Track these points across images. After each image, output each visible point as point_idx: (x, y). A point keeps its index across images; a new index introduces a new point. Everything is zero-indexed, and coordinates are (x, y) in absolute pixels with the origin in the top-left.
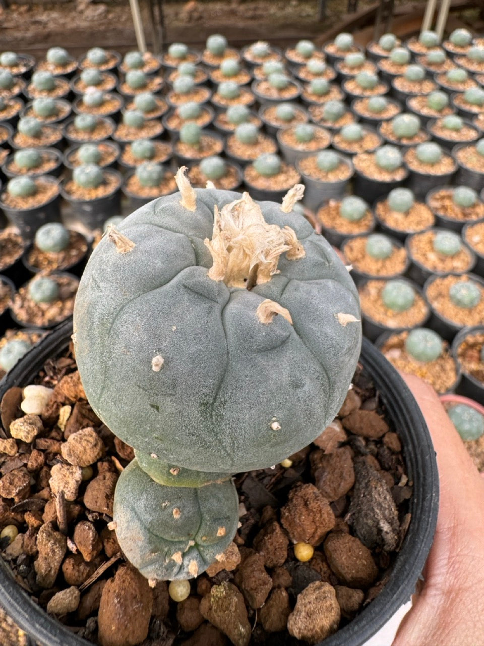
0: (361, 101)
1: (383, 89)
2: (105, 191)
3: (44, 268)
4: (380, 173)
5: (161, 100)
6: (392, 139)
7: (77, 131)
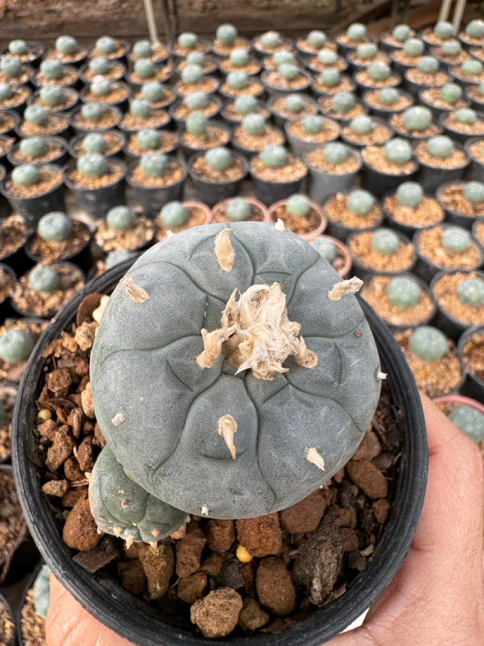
0: (373, 93)
1: (395, 81)
2: (109, 181)
3: (45, 257)
4: (390, 166)
5: (169, 89)
6: (403, 131)
7: (83, 120)
